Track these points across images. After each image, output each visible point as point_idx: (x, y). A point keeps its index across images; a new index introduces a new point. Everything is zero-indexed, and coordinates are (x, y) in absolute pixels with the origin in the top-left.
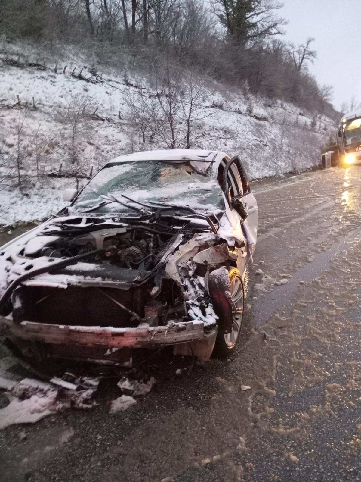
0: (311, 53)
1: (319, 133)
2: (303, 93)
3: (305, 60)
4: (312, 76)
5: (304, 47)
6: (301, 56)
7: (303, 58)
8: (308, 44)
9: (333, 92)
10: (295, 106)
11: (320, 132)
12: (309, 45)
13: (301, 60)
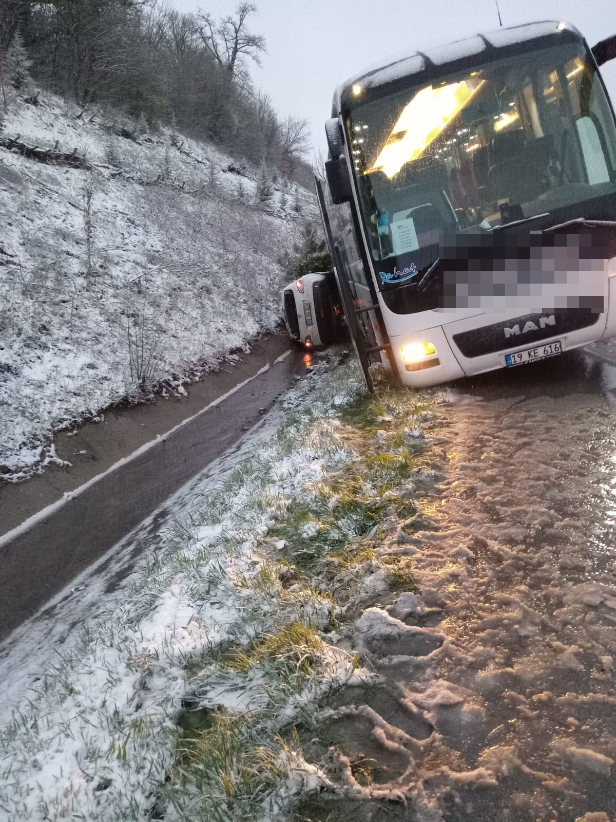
0: (252, 41)
1: (280, 217)
2: (236, 122)
3: (239, 54)
4: (262, 98)
5: (233, 24)
6: (231, 44)
7: (236, 51)
8: (242, 19)
9: (309, 134)
10: (221, 151)
11: (283, 215)
12: (245, 22)
13: (231, 54)
